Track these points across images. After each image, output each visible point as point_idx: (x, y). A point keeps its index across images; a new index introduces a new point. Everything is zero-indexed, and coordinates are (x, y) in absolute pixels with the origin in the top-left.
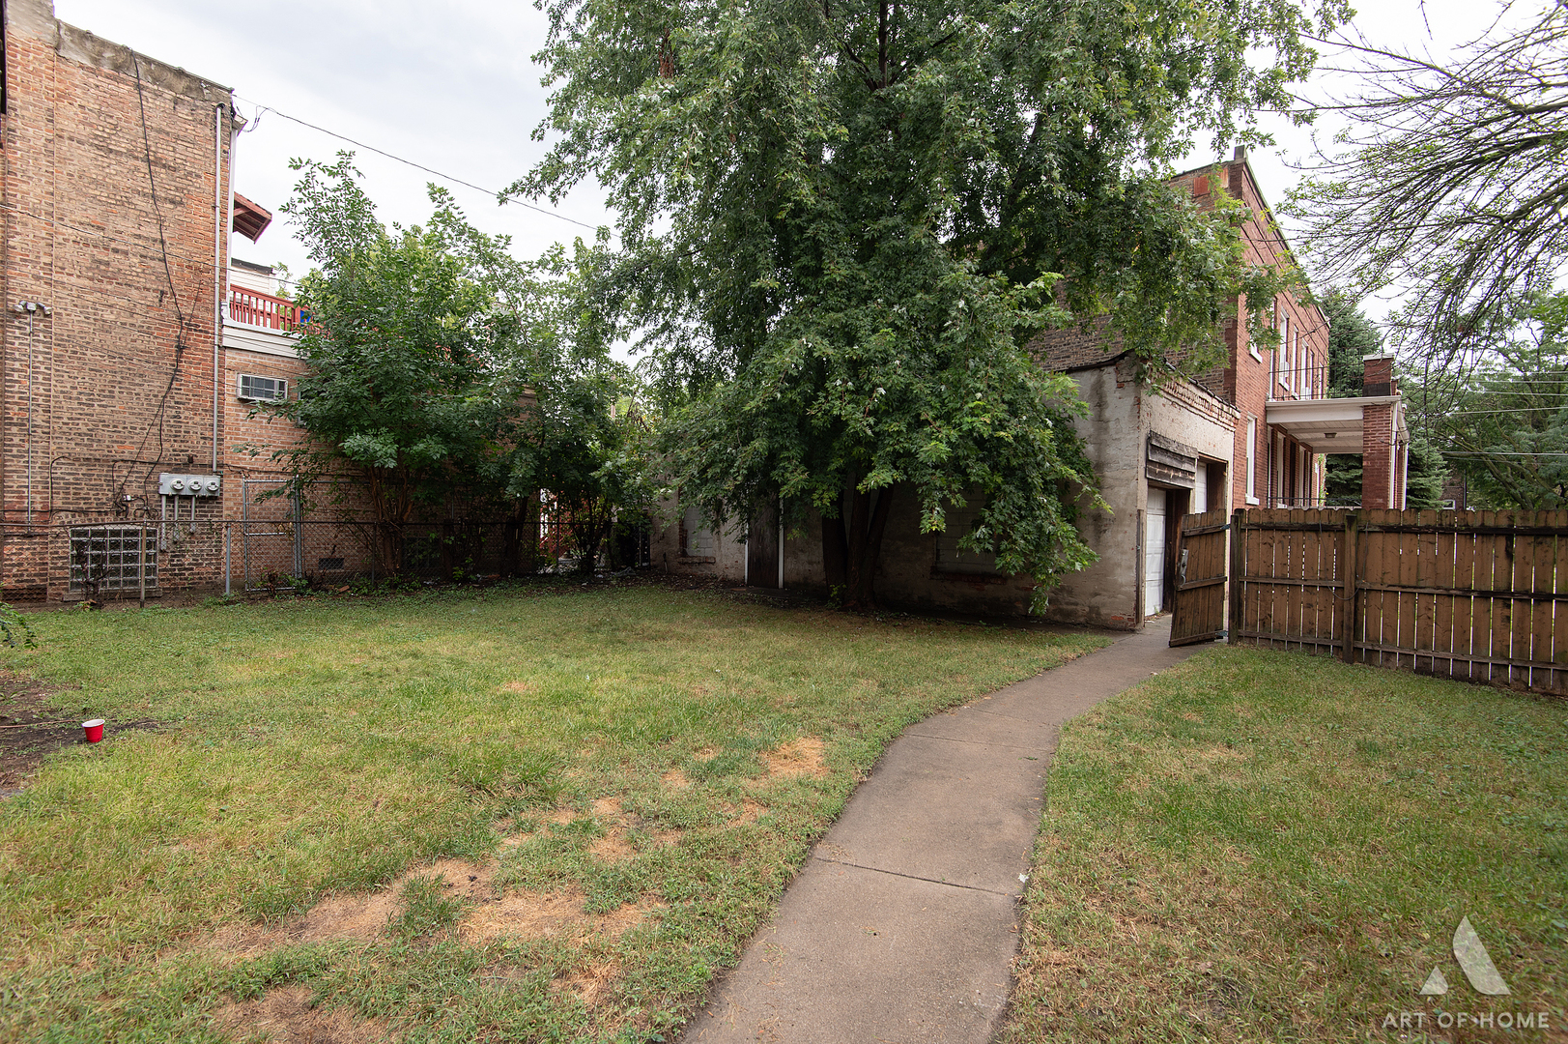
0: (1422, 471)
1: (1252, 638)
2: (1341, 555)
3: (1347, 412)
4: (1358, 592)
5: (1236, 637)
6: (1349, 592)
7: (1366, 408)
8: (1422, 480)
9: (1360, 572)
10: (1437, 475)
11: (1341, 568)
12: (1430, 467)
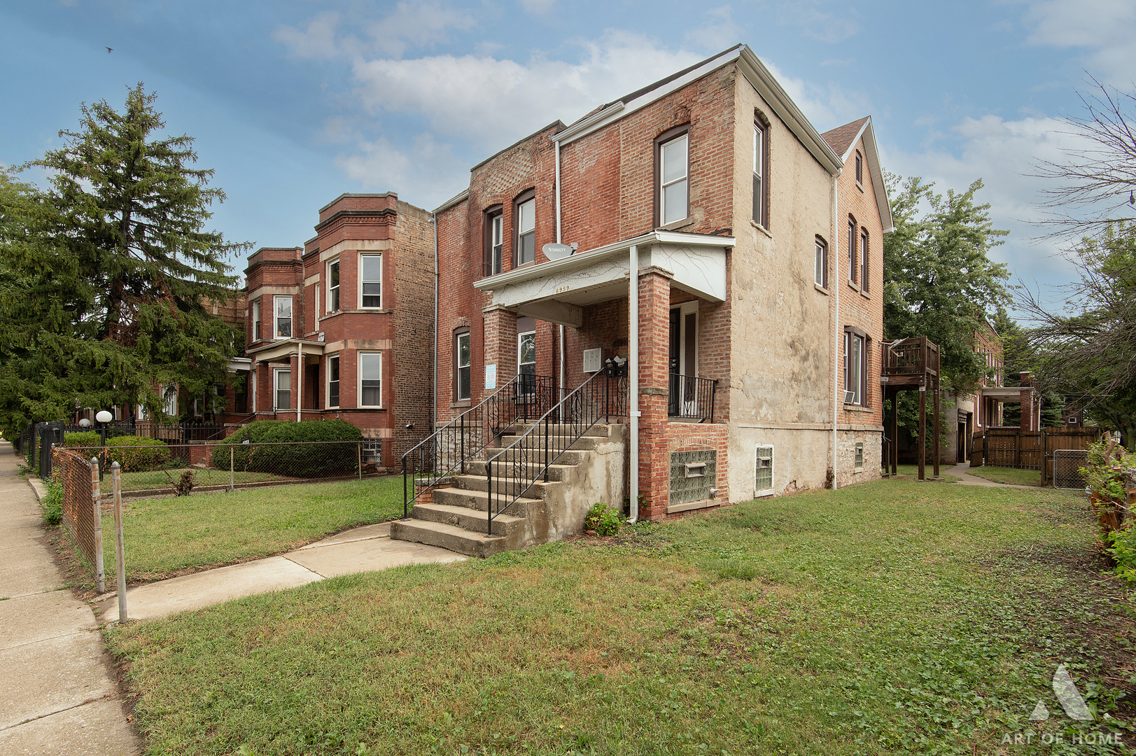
0: (1051, 406)
1: (991, 465)
2: (1015, 442)
3: (1014, 392)
4: (1020, 451)
5: (986, 465)
6: (1017, 451)
7: (1021, 391)
8: (1050, 411)
9: (1020, 446)
10: (1058, 408)
11: (1015, 445)
12: (1055, 404)
